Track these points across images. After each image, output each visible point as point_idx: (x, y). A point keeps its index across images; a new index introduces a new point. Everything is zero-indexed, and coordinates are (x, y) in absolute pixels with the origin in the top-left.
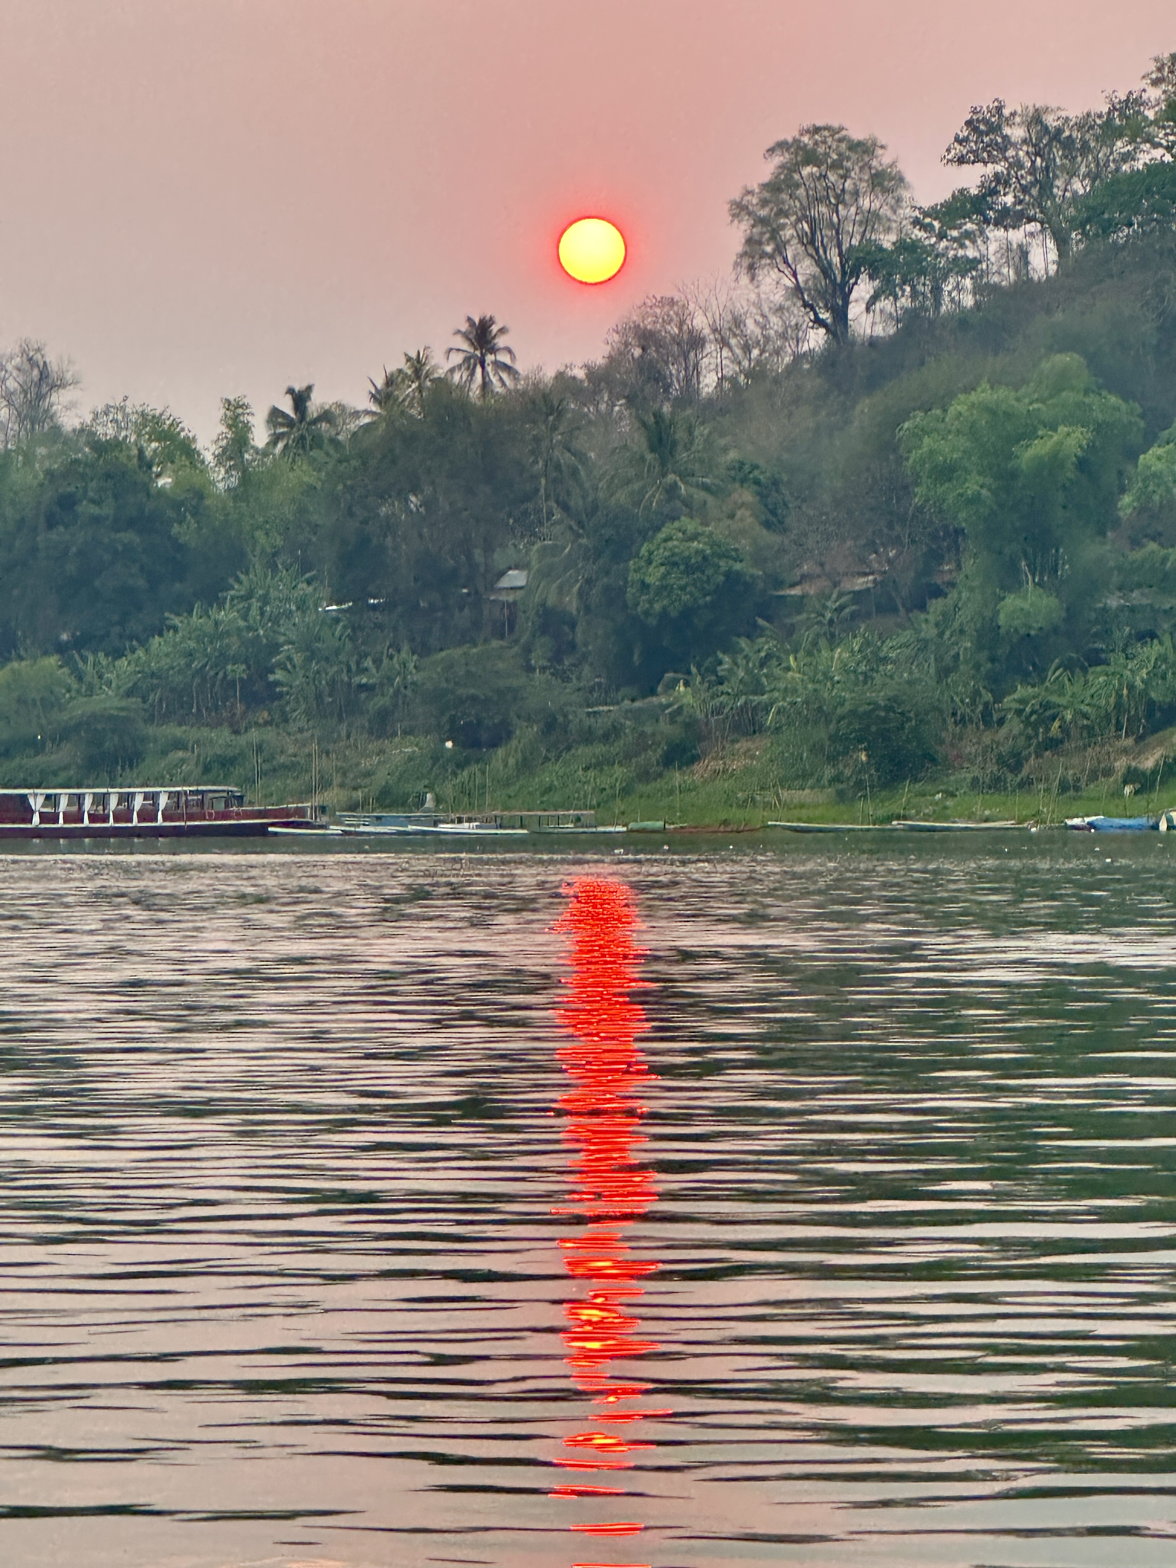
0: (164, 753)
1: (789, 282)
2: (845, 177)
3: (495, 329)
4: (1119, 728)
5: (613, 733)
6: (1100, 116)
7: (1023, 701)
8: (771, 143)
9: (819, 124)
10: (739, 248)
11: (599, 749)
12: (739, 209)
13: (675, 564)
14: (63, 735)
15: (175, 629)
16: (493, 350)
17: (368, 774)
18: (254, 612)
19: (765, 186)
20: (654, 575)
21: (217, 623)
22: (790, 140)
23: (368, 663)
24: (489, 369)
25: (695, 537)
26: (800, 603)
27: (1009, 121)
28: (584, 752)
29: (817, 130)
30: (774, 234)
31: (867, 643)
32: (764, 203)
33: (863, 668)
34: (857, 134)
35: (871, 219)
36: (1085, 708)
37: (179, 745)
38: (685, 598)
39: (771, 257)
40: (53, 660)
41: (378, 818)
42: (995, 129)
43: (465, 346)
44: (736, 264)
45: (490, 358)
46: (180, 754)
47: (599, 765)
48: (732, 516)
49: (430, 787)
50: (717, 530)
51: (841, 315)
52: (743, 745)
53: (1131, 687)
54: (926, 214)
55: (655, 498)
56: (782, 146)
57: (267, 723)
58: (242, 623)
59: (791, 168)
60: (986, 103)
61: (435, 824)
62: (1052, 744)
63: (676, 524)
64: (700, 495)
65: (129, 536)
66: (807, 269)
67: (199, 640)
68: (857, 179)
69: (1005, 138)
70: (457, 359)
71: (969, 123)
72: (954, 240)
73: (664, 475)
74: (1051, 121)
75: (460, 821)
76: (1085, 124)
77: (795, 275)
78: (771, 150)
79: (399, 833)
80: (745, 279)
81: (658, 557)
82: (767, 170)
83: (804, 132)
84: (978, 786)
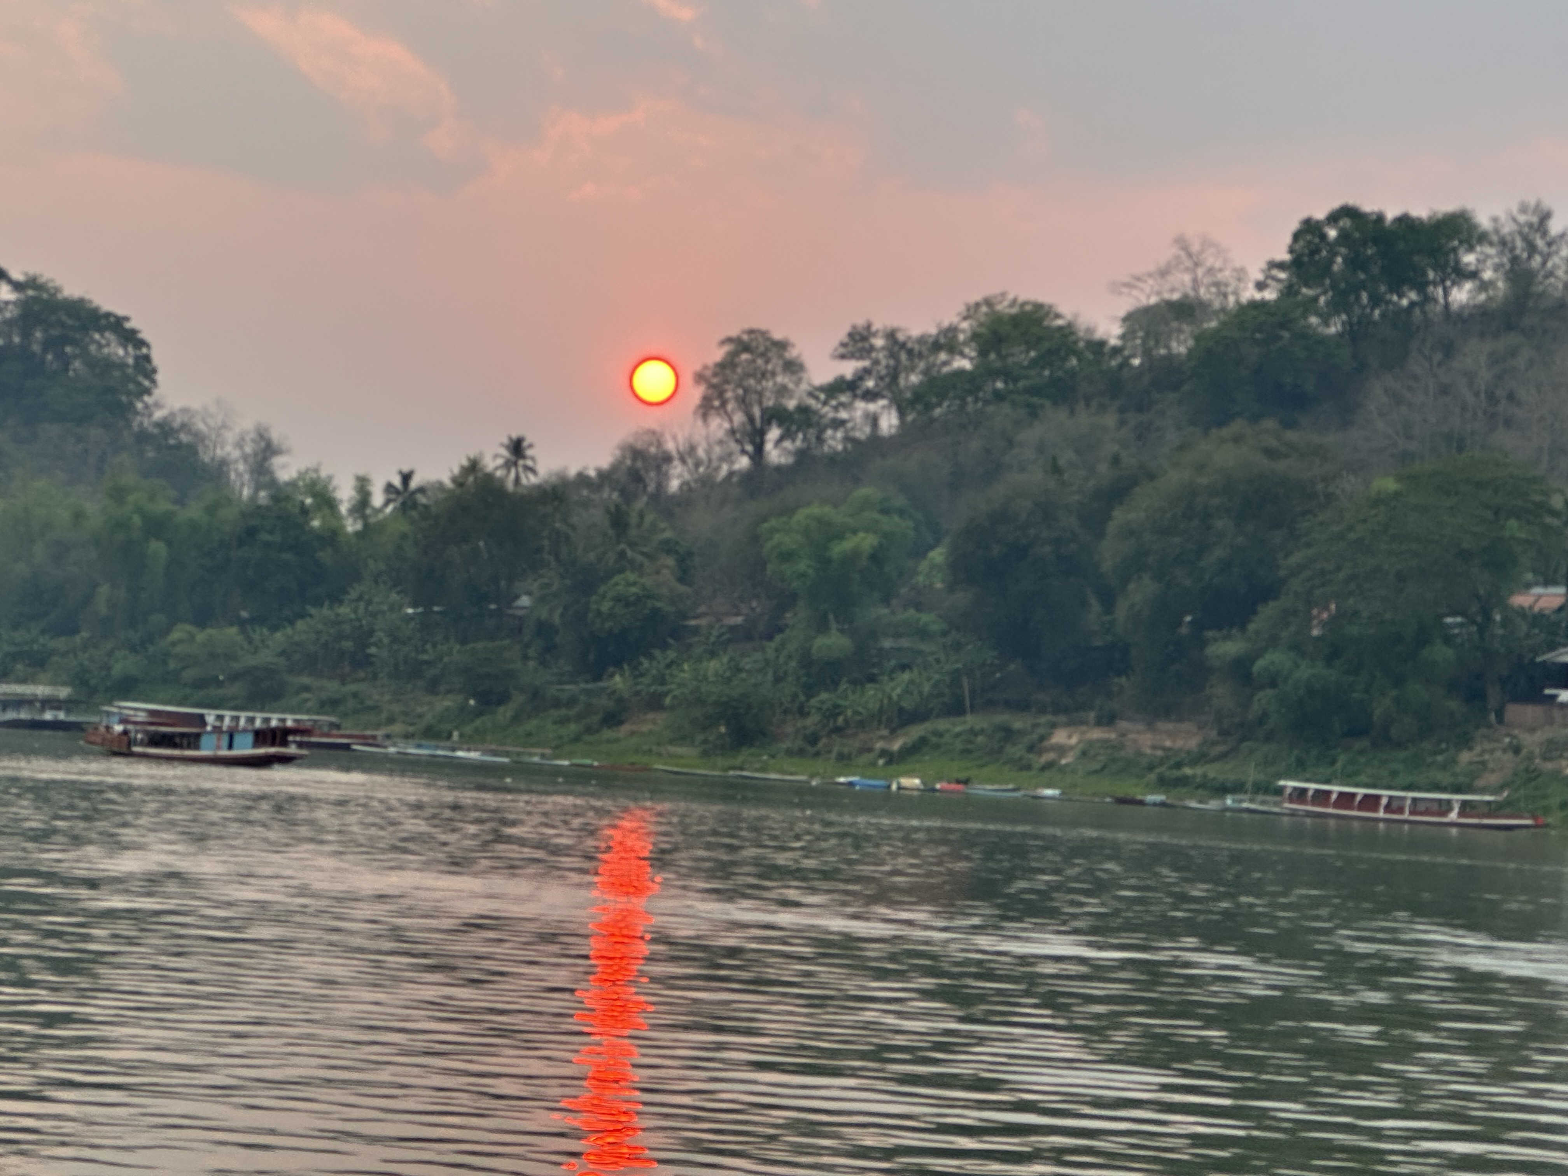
0: (297, 693)
1: (727, 425)
2: (767, 362)
3: (525, 444)
4: (880, 722)
5: (572, 702)
6: (931, 336)
7: (823, 702)
8: (723, 338)
9: (754, 328)
10: (698, 401)
11: (563, 712)
12: (699, 377)
13: (619, 600)
14: (234, 677)
15: (311, 616)
16: (524, 457)
17: (420, 716)
18: (361, 610)
19: (717, 365)
20: (605, 607)
21: (338, 615)
22: (735, 336)
23: (428, 647)
24: (520, 469)
26: (696, 630)
27: (875, 334)
28: (554, 713)
29: (752, 331)
30: (721, 395)
31: (731, 660)
32: (715, 375)
33: (728, 674)
34: (777, 335)
35: (783, 391)
36: (860, 709)
37: (307, 688)
38: (624, 622)
39: (717, 409)
40: (233, 630)
42: (864, 339)
43: (506, 454)
45: (521, 462)
46: (306, 695)
47: (563, 721)
48: (658, 572)
49: (457, 728)
50: (648, 581)
51: (759, 449)
52: (651, 716)
53: (890, 698)
54: (817, 389)
55: (611, 557)
56: (729, 340)
57: (363, 680)
58: (353, 616)
59: (732, 355)
60: (861, 322)
62: (838, 730)
63: (622, 576)
64: (639, 558)
65: (287, 556)
66: (739, 418)
67: (326, 624)
68: (776, 364)
69: (871, 345)
71: (850, 334)
72: (833, 407)
74: (901, 337)
76: (921, 340)
77: (731, 421)
81: (610, 594)
82: (718, 354)
83: (744, 332)
84: (790, 753)
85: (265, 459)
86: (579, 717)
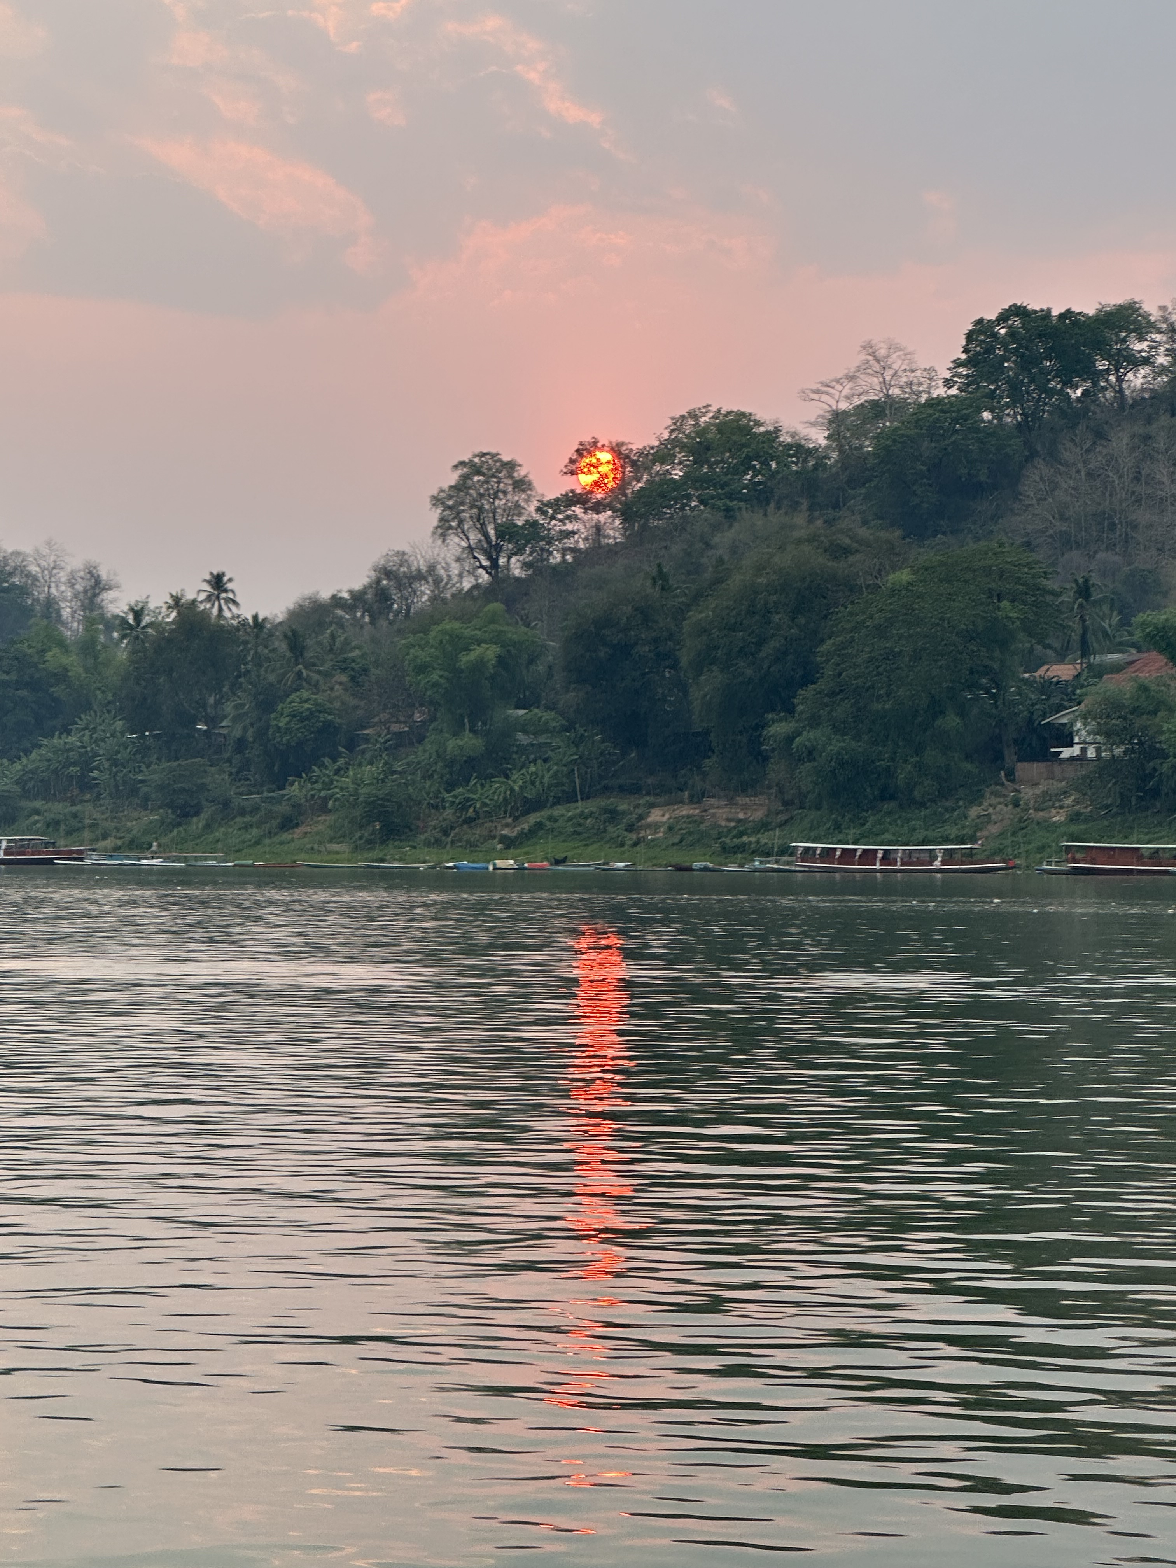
0: (29, 816)
1: (464, 544)
2: (499, 482)
3: (225, 579)
4: (505, 812)
5: (255, 809)
6: (652, 448)
7: (455, 797)
8: (455, 462)
9: (485, 451)
10: (435, 523)
11: (248, 819)
12: (436, 501)
13: (294, 716)
15: (44, 746)
16: (225, 591)
17: (129, 831)
18: (86, 738)
19: (451, 487)
20: (283, 722)
21: (66, 744)
22: (467, 460)
24: (222, 602)
25: (306, 701)
26: (367, 739)
28: (240, 821)
29: (483, 455)
30: (457, 516)
31: (386, 763)
32: (450, 497)
33: (382, 776)
34: (506, 458)
35: (513, 508)
36: (487, 801)
37: (37, 812)
38: (300, 735)
39: (455, 529)
41: (111, 856)
43: (208, 588)
44: (434, 533)
45: (223, 595)
46: (36, 818)
47: (246, 827)
48: (332, 689)
49: (156, 839)
50: (320, 698)
51: (496, 563)
53: (512, 790)
54: (546, 505)
55: (288, 678)
56: (462, 464)
58: (79, 744)
59: (465, 477)
60: (587, 438)
61: (139, 860)
62: (469, 821)
63: (298, 693)
64: (315, 677)
66: (474, 536)
68: (506, 484)
69: (598, 460)
70: (203, 596)
71: (577, 451)
72: (560, 521)
73: (297, 664)
74: (626, 450)
75: (153, 858)
76: (644, 452)
77: (468, 539)
78: (456, 467)
79: (120, 864)
80: (439, 542)
81: (286, 712)
82: (453, 478)
83: (475, 456)
84: (428, 844)
85: (95, 595)
86: (259, 824)
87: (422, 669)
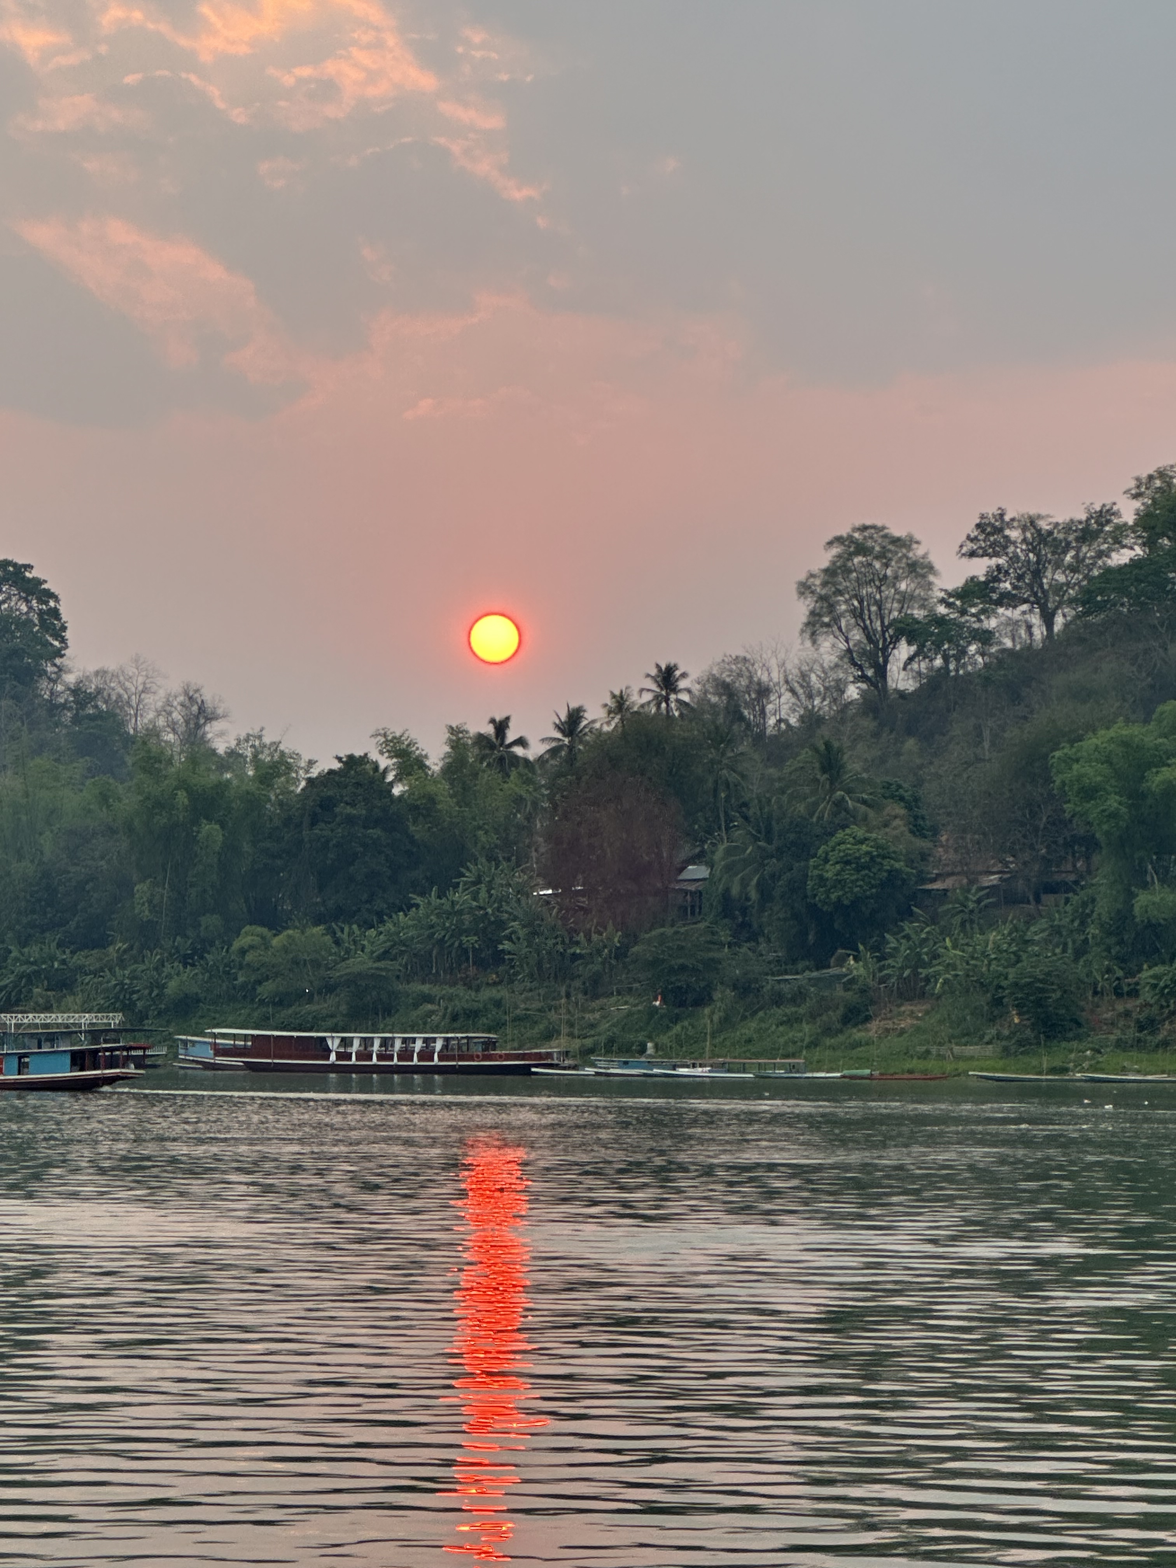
0: (416, 1006)
1: (843, 646)
2: (887, 565)
3: (678, 673)
5: (799, 997)
6: (1080, 522)
7: (1157, 977)
8: (829, 538)
9: (868, 523)
10: (804, 619)
11: (790, 1010)
12: (804, 588)
13: (848, 863)
14: (329, 988)
15: (417, 906)
16: (675, 691)
17: (592, 1026)
18: (483, 894)
19: (826, 571)
20: (830, 871)
21: (453, 903)
22: (845, 535)
23: (581, 937)
24: (671, 703)
25: (862, 842)
26: (942, 895)
27: (1009, 525)
28: (779, 1012)
29: (864, 528)
30: (832, 607)
31: (1016, 929)
32: (824, 584)
33: (1013, 948)
34: (897, 531)
35: (905, 599)
37: (428, 999)
38: (856, 890)
39: (828, 625)
40: (319, 930)
41: (626, 1063)
42: (1000, 530)
43: (654, 687)
44: (802, 631)
45: (673, 697)
46: (429, 1007)
47: (791, 1021)
48: (888, 825)
49: (650, 1038)
50: (879, 836)
51: (881, 671)
52: (906, 1008)
54: (950, 595)
55: (825, 809)
56: (839, 540)
57: (495, 984)
58: (473, 903)
59: (845, 558)
60: (991, 510)
61: (674, 1068)
63: (848, 831)
64: (862, 808)
65: (375, 832)
66: (857, 635)
67: (438, 916)
68: (897, 567)
69: (1007, 537)
70: (647, 697)
71: (978, 526)
72: (973, 615)
73: (832, 791)
74: (1044, 525)
75: (694, 1066)
76: (1068, 527)
77: (847, 641)
78: (830, 544)
79: (645, 1075)
80: (808, 643)
81: (833, 857)
82: (824, 559)
83: (855, 530)
84: (1120, 1045)
85: (198, 726)
86: (813, 1016)
87: (1089, 793)
